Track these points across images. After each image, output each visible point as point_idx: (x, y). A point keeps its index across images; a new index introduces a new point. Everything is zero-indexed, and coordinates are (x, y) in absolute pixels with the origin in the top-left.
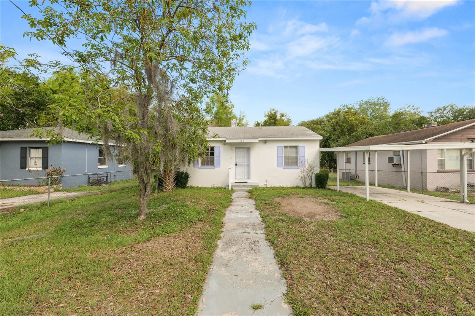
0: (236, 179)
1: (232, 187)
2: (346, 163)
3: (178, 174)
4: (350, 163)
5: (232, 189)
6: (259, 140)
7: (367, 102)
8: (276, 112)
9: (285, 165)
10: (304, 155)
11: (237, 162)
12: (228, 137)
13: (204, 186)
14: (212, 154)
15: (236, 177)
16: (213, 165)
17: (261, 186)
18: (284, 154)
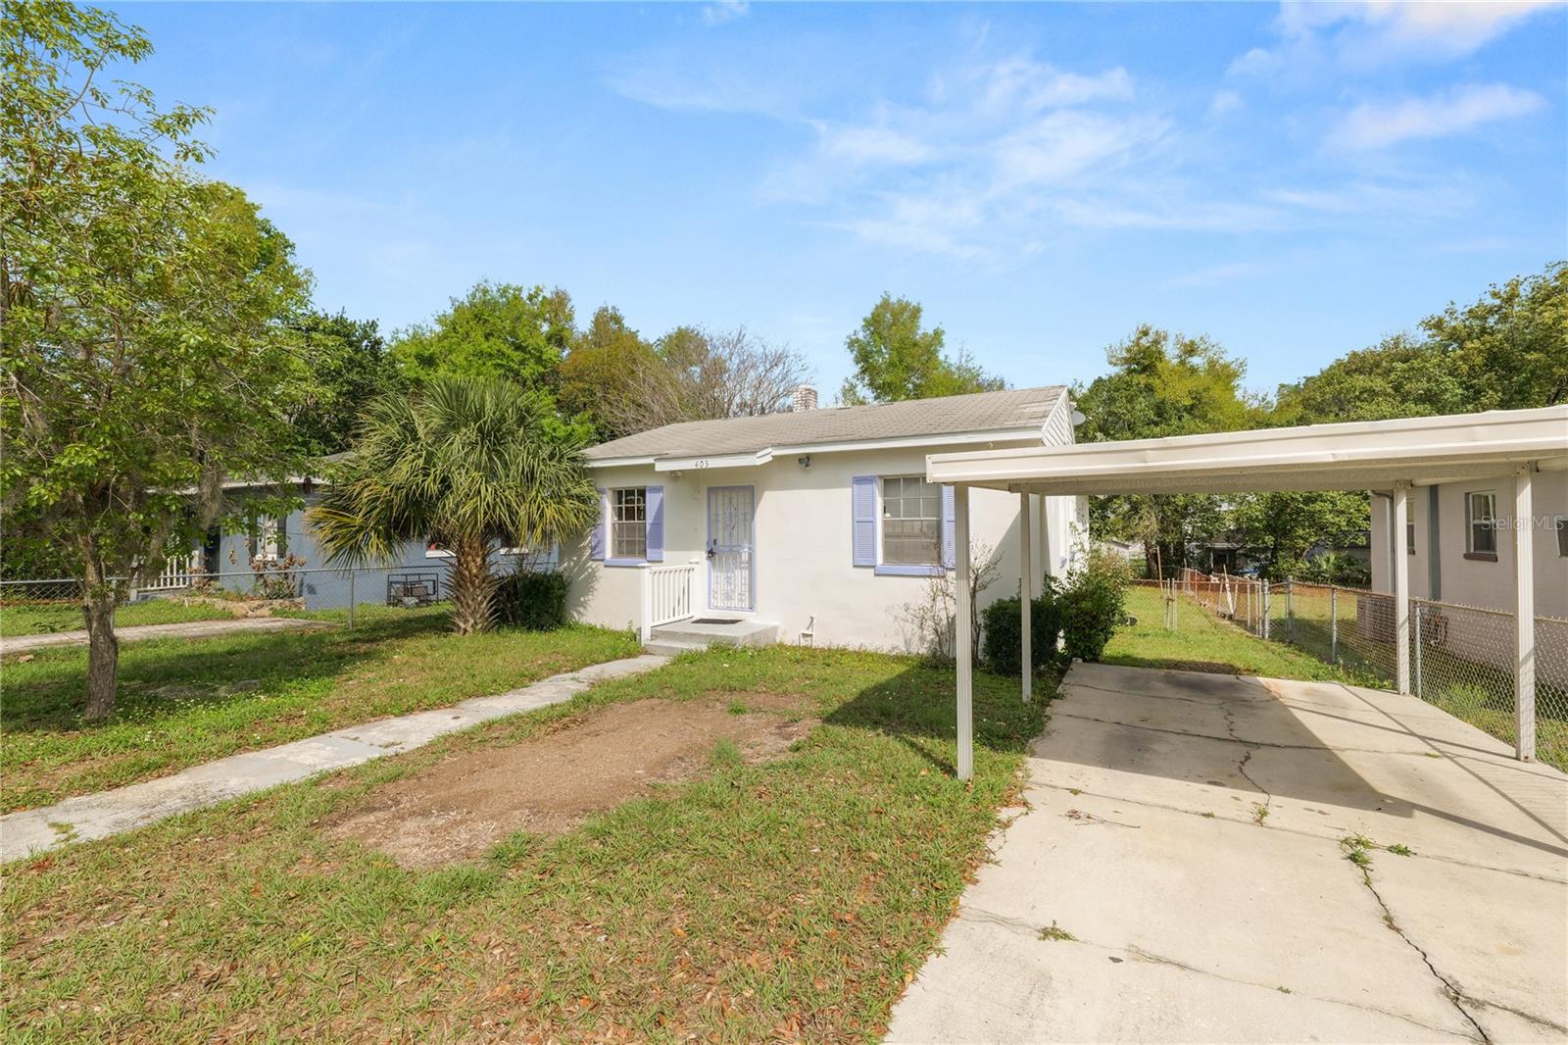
0: (710, 607)
1: (656, 635)
8: (1156, 342)
9: (884, 559)
11: (714, 542)
14: (642, 513)
15: (710, 599)
16: (645, 553)
17: (792, 640)
18: (886, 512)
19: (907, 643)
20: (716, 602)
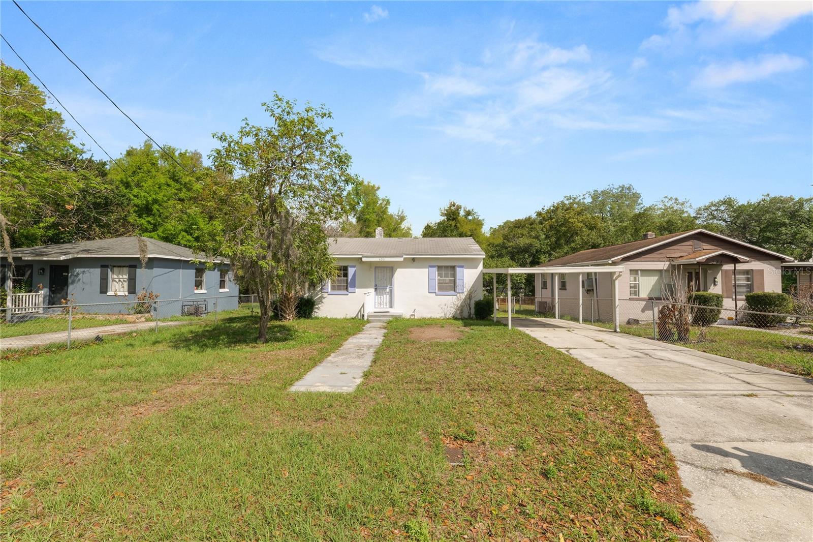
0: (375, 308)
3: (300, 301)
4: (547, 289)
5: (368, 319)
6: (404, 258)
9: (438, 290)
10: (463, 277)
12: (365, 254)
14: (346, 275)
15: (375, 305)
16: (347, 289)
17: (408, 317)
18: (438, 276)
20: (377, 306)
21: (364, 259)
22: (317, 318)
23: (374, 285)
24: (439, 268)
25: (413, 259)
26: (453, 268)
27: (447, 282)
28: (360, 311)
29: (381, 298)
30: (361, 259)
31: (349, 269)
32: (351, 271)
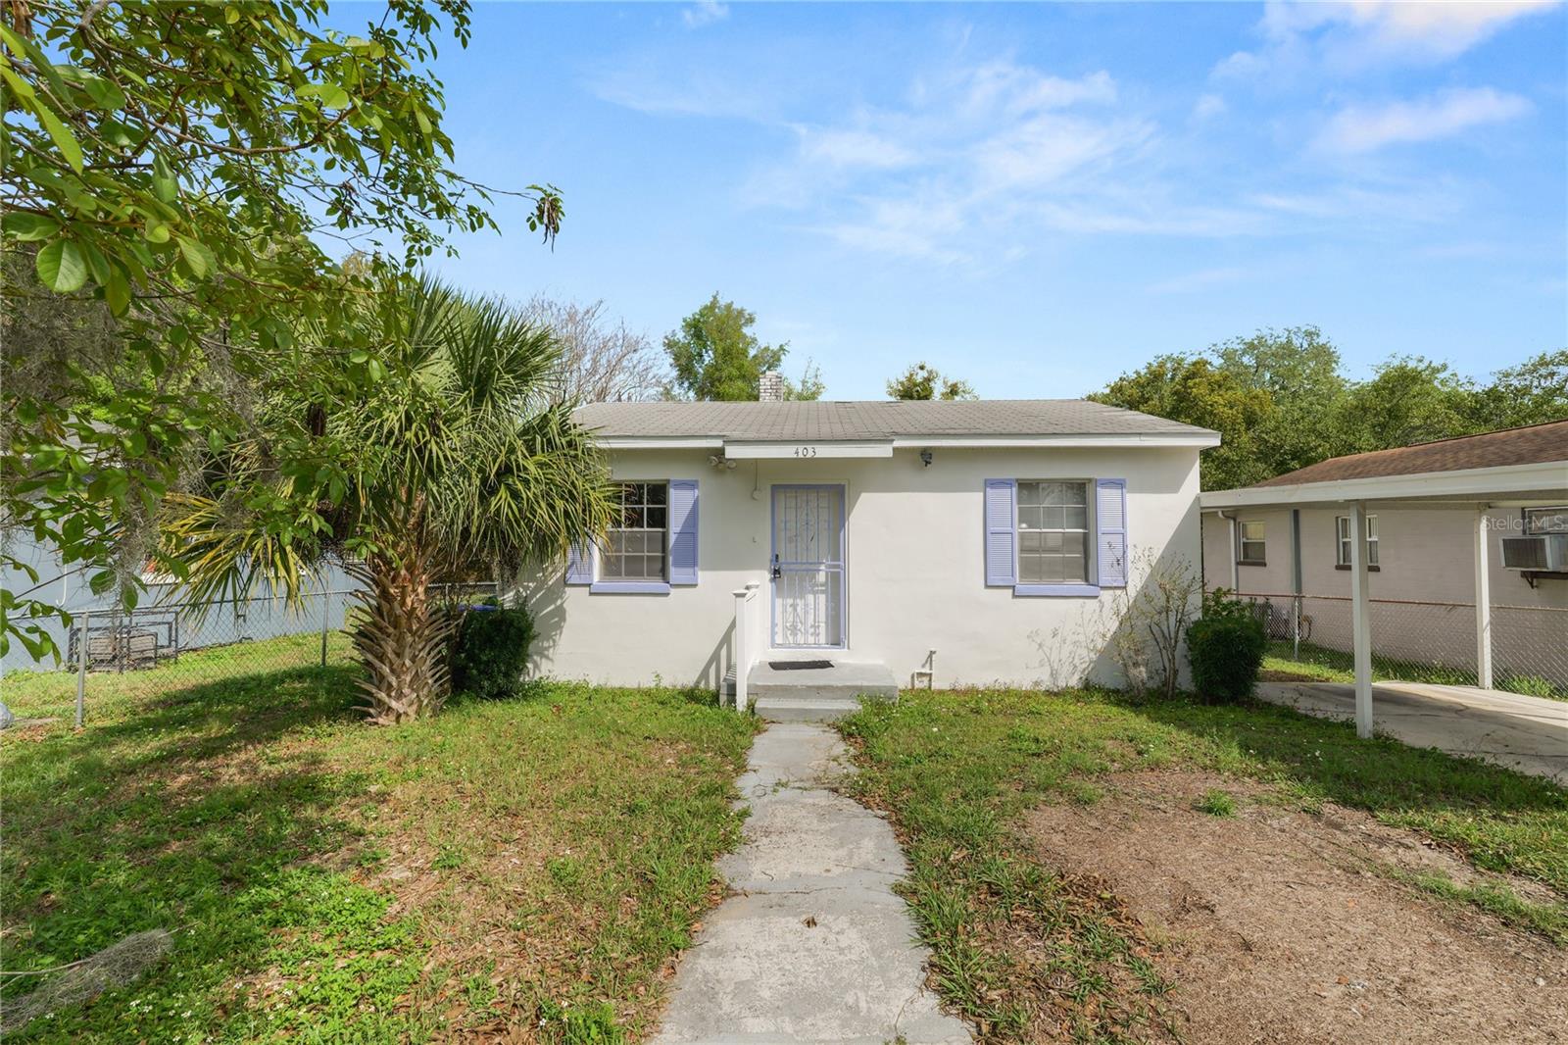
0: (774, 645)
1: (755, 692)
2: (1238, 563)
3: (475, 625)
4: (1265, 565)
5: (751, 707)
6: (894, 449)
7: (1251, 347)
8: (928, 380)
9: (1021, 577)
10: (1124, 527)
11: (781, 559)
12: (736, 435)
13: (615, 683)
14: (659, 518)
15: (773, 634)
16: (663, 573)
17: (902, 681)
18: (1021, 521)
19: (1054, 675)
20: (779, 640)
21: (732, 452)
22: (538, 691)
23: (769, 556)
24: (1027, 487)
25: (926, 456)
26: (1080, 489)
27: (1051, 544)
28: (715, 657)
29: (794, 606)
30: (720, 452)
31: (673, 495)
32: (679, 504)
